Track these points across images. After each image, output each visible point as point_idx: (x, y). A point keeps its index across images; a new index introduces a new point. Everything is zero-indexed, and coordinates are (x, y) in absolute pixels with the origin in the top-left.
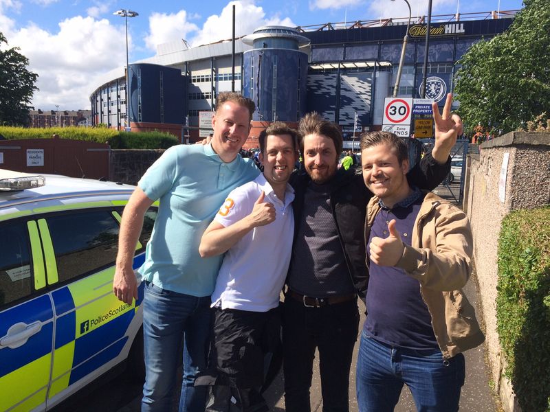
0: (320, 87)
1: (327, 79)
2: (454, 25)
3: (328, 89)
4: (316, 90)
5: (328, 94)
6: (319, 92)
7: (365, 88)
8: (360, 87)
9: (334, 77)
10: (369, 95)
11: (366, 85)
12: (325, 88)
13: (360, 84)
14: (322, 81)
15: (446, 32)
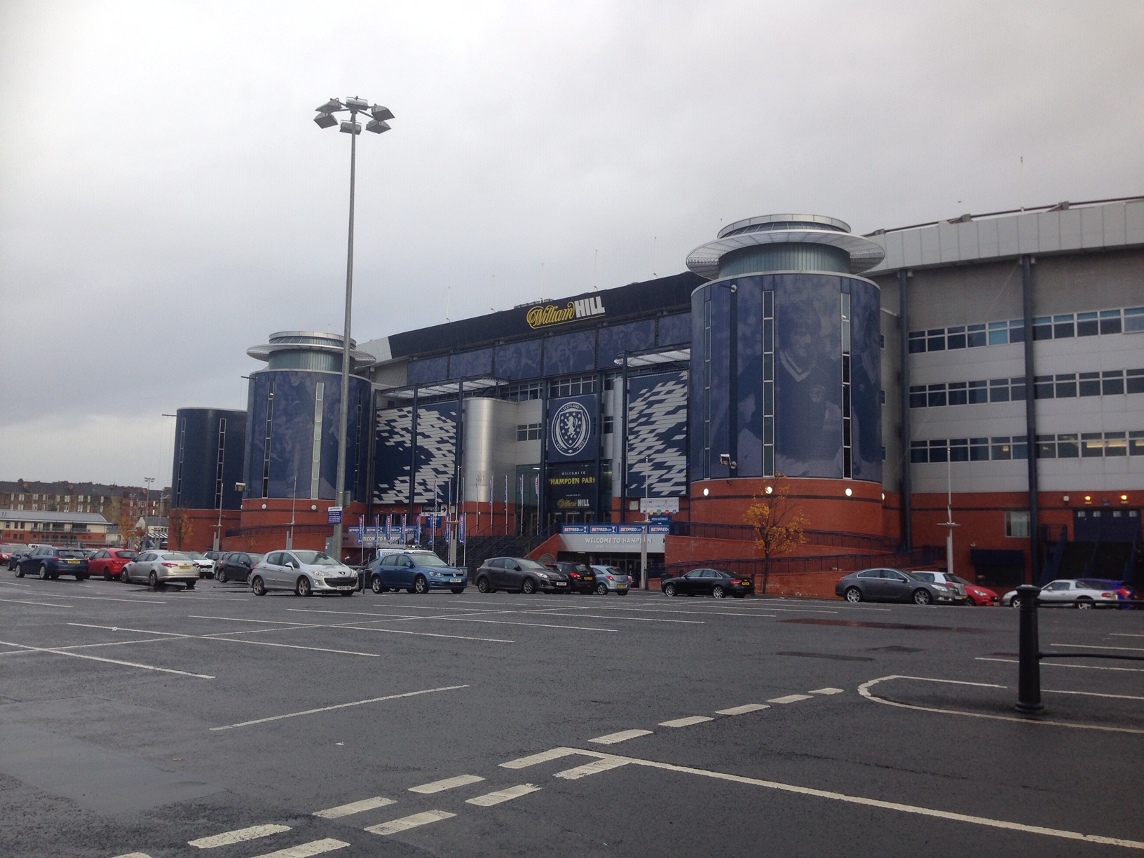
0: (392, 432)
1: (401, 417)
2: (587, 300)
3: (402, 436)
4: (387, 439)
5: (401, 444)
6: (391, 443)
7: (447, 431)
8: (441, 428)
9: (409, 412)
10: (453, 444)
11: (450, 425)
12: (398, 433)
13: (441, 424)
14: (395, 421)
15: (578, 316)
